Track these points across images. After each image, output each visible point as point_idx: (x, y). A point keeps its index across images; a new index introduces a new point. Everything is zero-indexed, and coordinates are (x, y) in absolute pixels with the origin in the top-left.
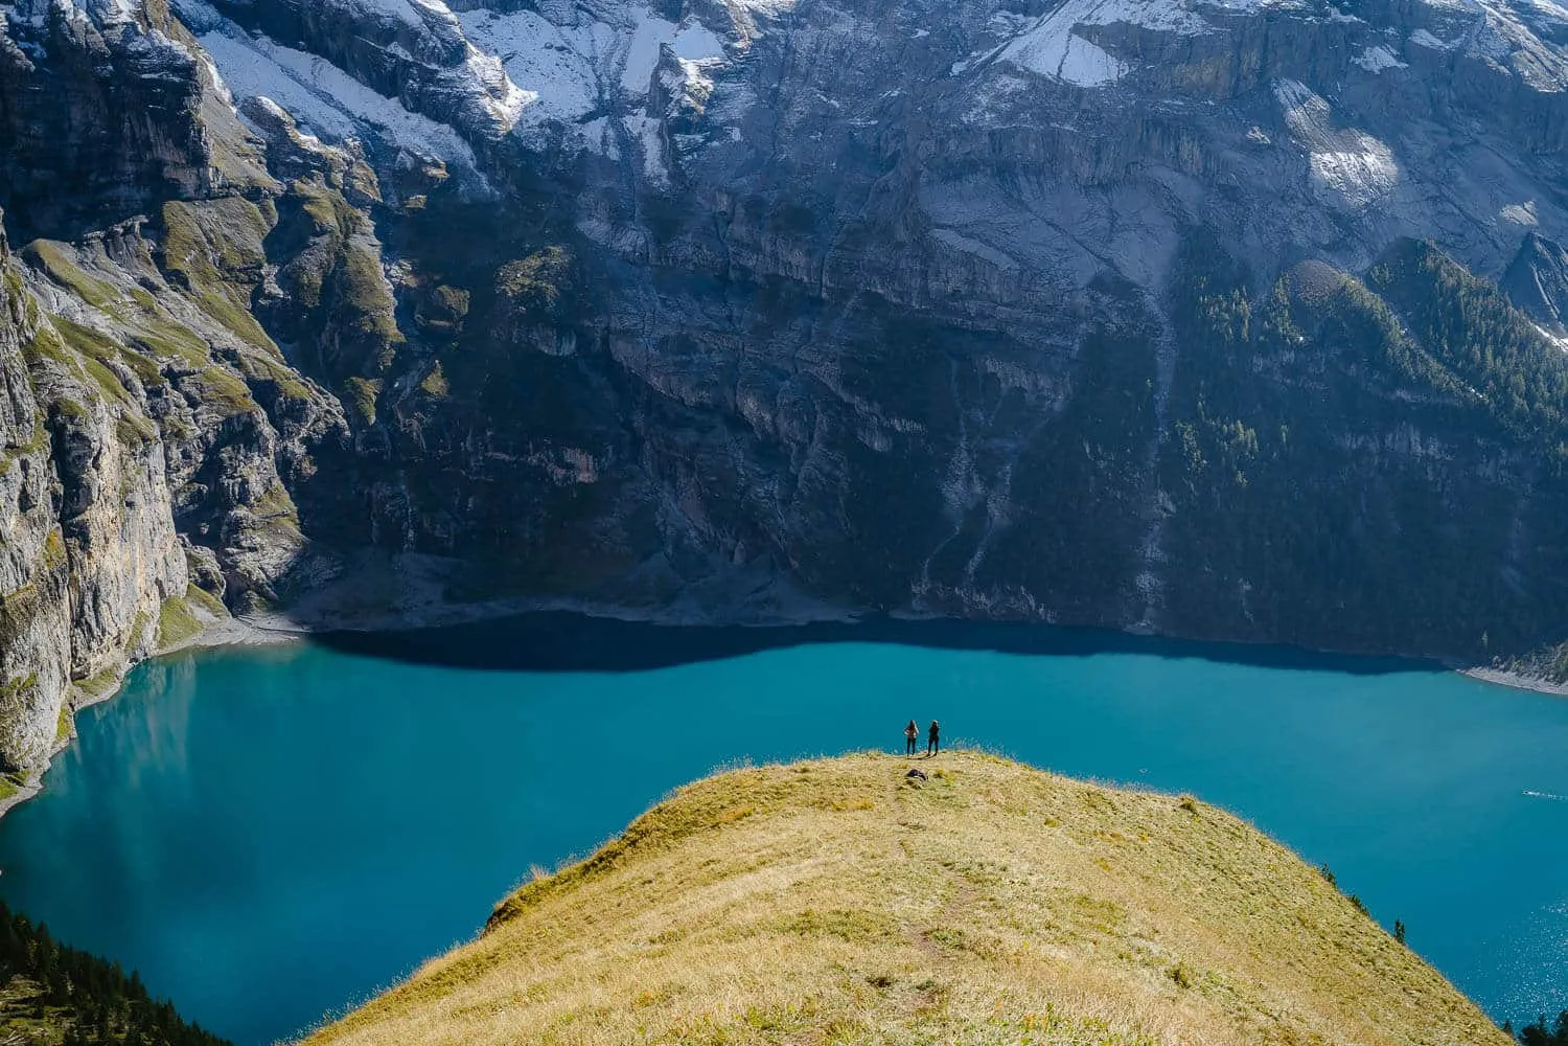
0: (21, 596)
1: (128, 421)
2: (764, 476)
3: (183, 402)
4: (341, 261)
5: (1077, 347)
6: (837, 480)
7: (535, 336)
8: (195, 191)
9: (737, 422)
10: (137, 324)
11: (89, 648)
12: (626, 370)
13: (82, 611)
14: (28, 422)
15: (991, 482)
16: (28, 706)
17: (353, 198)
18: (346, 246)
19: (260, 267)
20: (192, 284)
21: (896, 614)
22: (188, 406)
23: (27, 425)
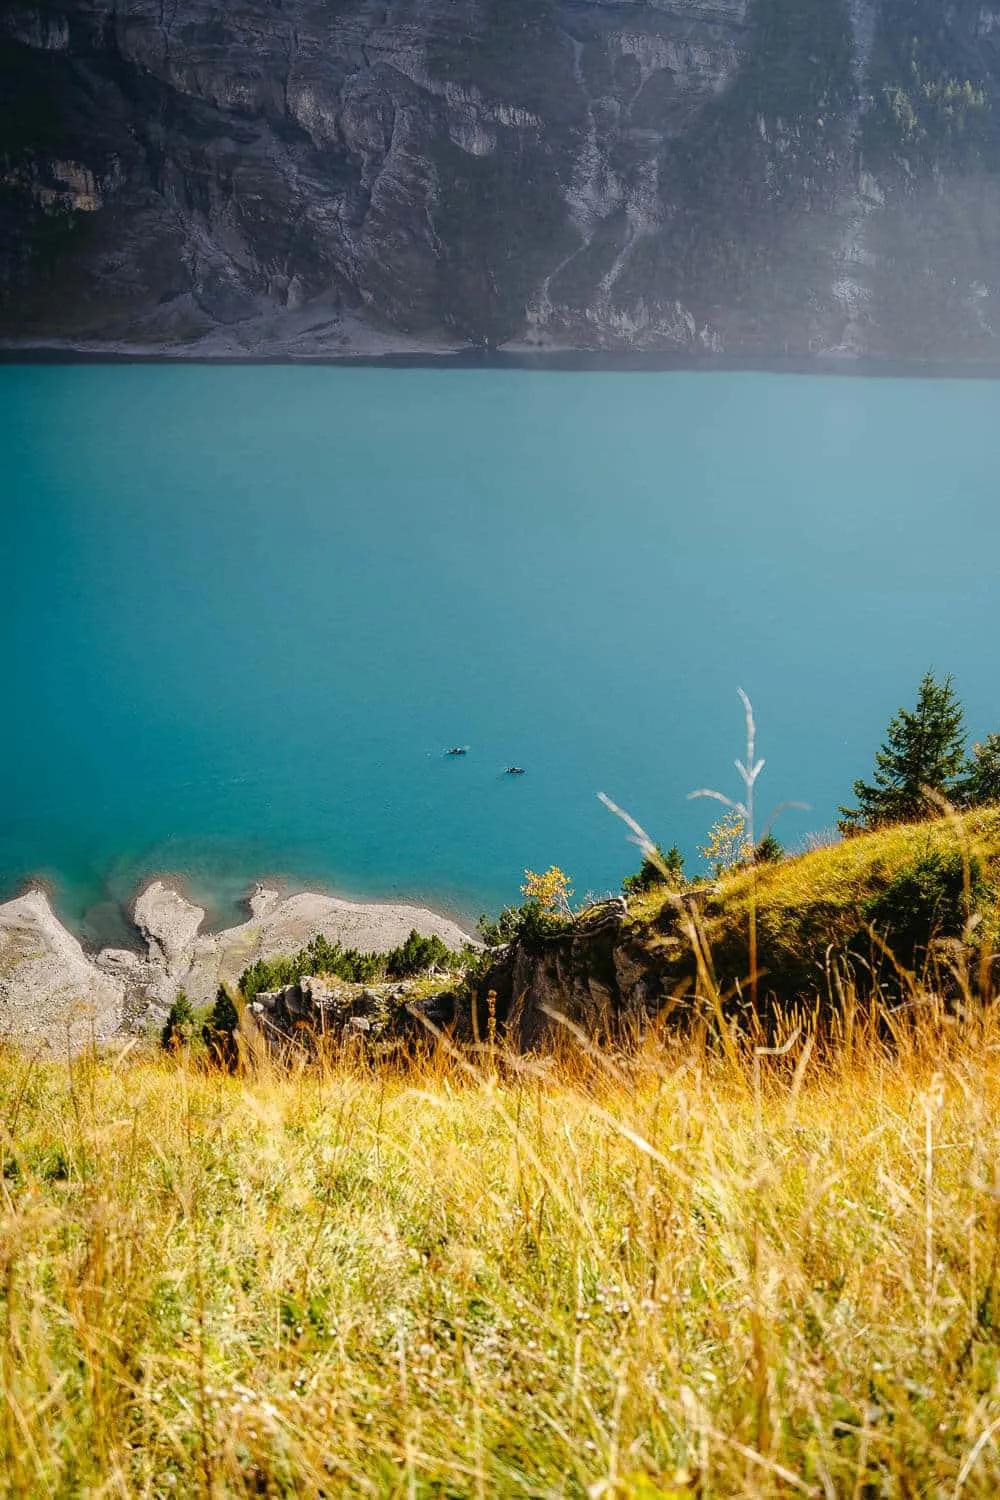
2: (325, 194)
5: (742, 11)
6: (424, 191)
7: (11, 19)
9: (290, 131)
12: (140, 73)
15: (630, 180)
21: (509, 347)
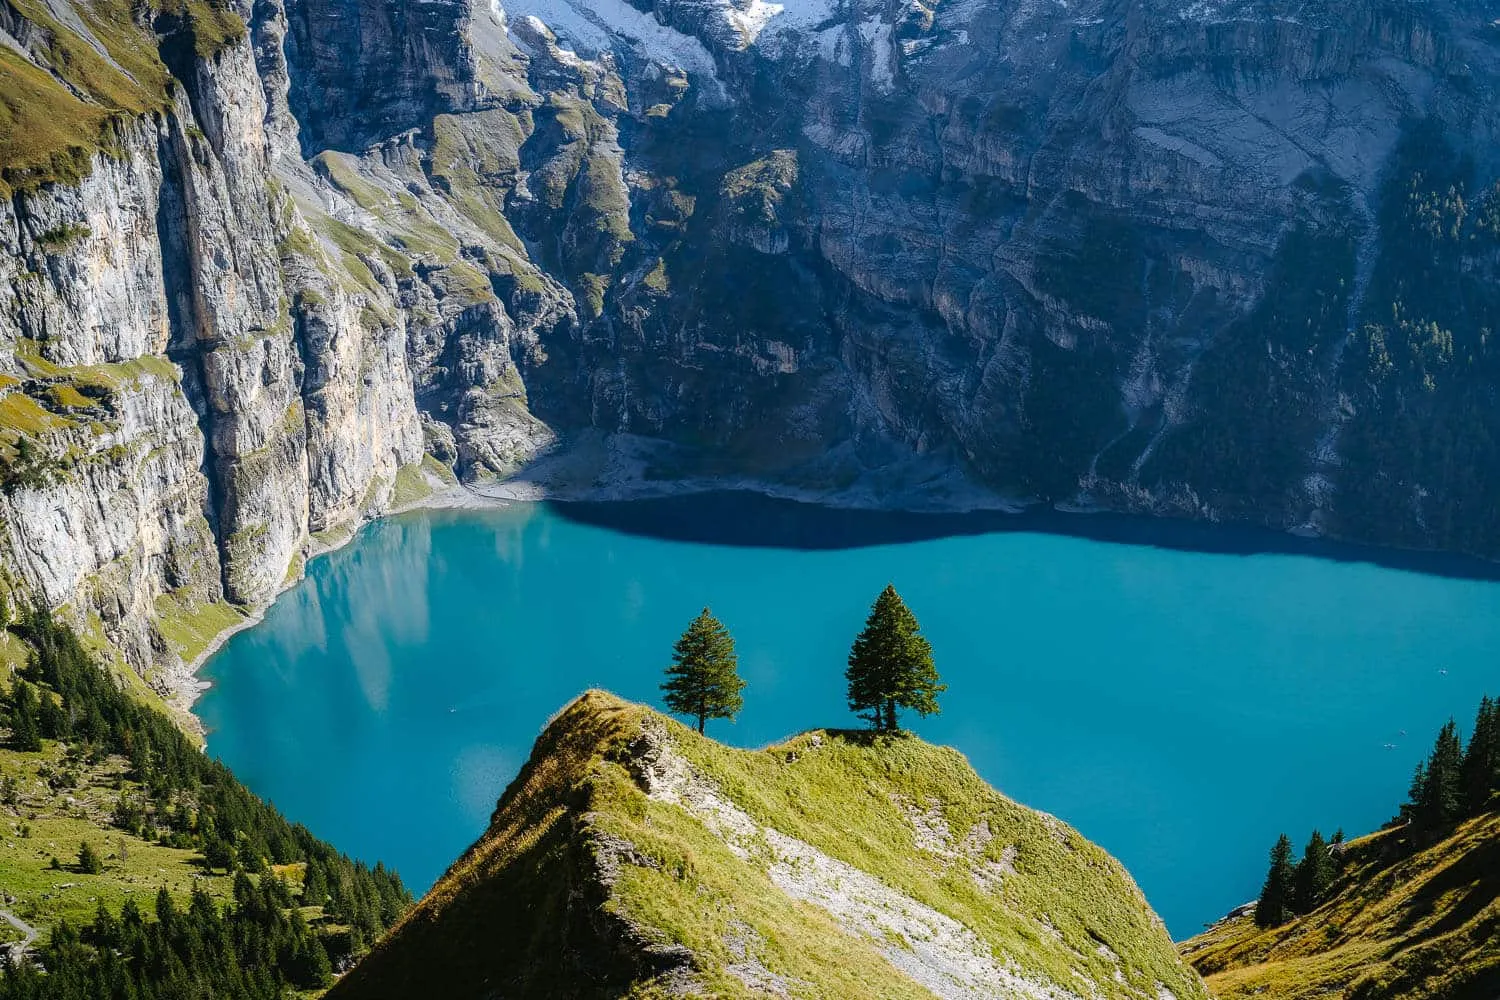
0: (257, 456)
1: (372, 310)
2: (952, 371)
3: (431, 293)
4: (585, 165)
5: (1274, 246)
6: (1020, 375)
7: (751, 234)
8: (463, 104)
9: (932, 318)
10: (401, 225)
11: (326, 505)
12: (834, 268)
13: (320, 472)
14: (273, 308)
15: (1169, 381)
16: (260, 550)
17: (601, 107)
18: (591, 153)
19: (514, 172)
20: (453, 188)
21: (1062, 507)
22: (435, 297)
23: (272, 311)
